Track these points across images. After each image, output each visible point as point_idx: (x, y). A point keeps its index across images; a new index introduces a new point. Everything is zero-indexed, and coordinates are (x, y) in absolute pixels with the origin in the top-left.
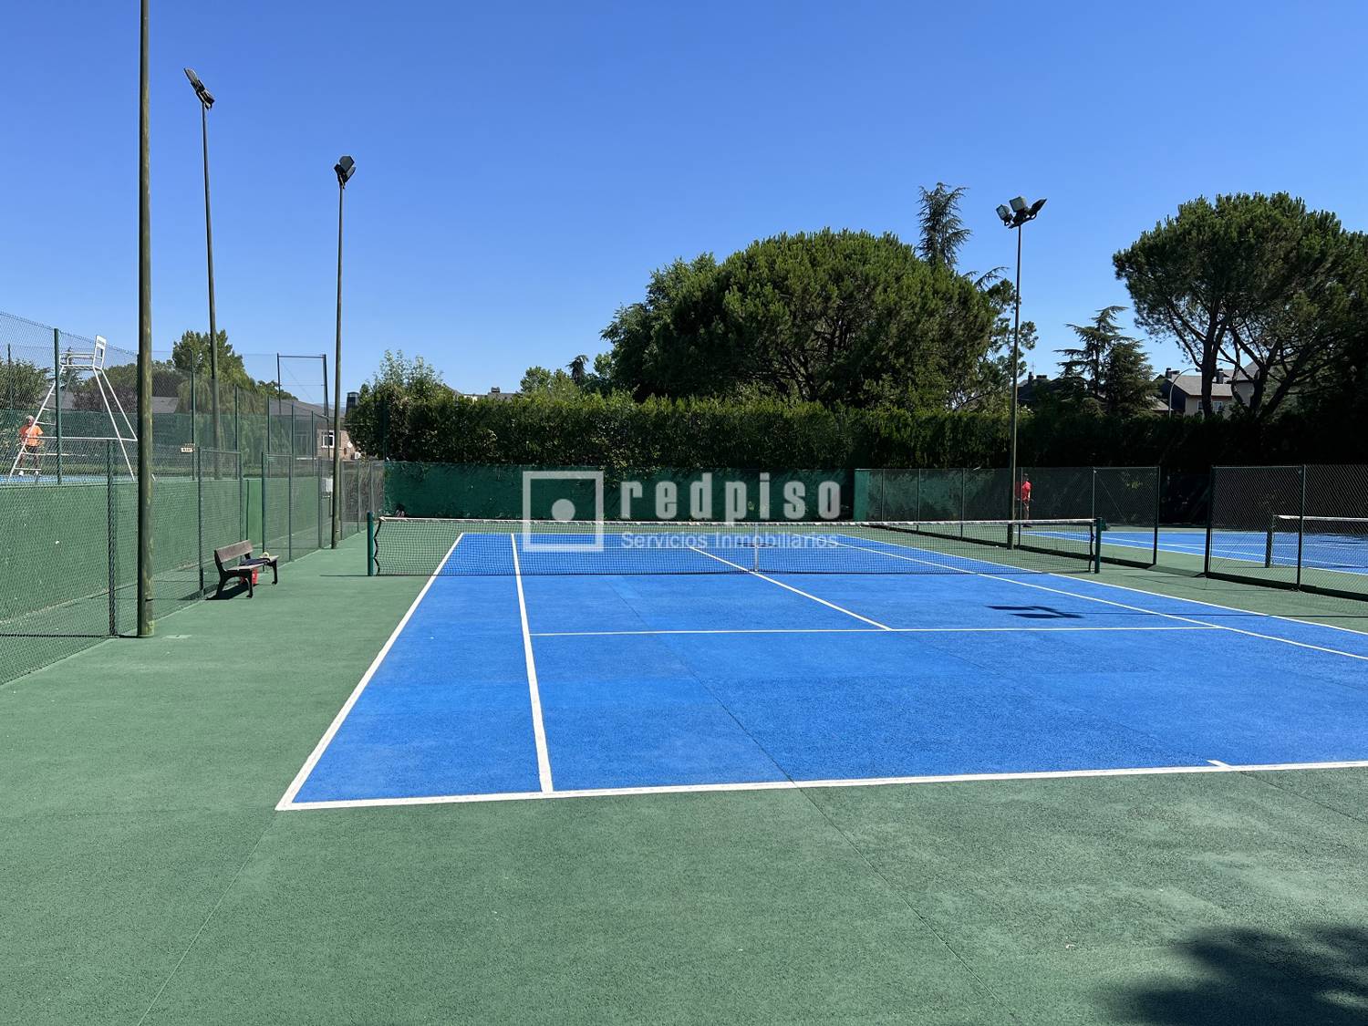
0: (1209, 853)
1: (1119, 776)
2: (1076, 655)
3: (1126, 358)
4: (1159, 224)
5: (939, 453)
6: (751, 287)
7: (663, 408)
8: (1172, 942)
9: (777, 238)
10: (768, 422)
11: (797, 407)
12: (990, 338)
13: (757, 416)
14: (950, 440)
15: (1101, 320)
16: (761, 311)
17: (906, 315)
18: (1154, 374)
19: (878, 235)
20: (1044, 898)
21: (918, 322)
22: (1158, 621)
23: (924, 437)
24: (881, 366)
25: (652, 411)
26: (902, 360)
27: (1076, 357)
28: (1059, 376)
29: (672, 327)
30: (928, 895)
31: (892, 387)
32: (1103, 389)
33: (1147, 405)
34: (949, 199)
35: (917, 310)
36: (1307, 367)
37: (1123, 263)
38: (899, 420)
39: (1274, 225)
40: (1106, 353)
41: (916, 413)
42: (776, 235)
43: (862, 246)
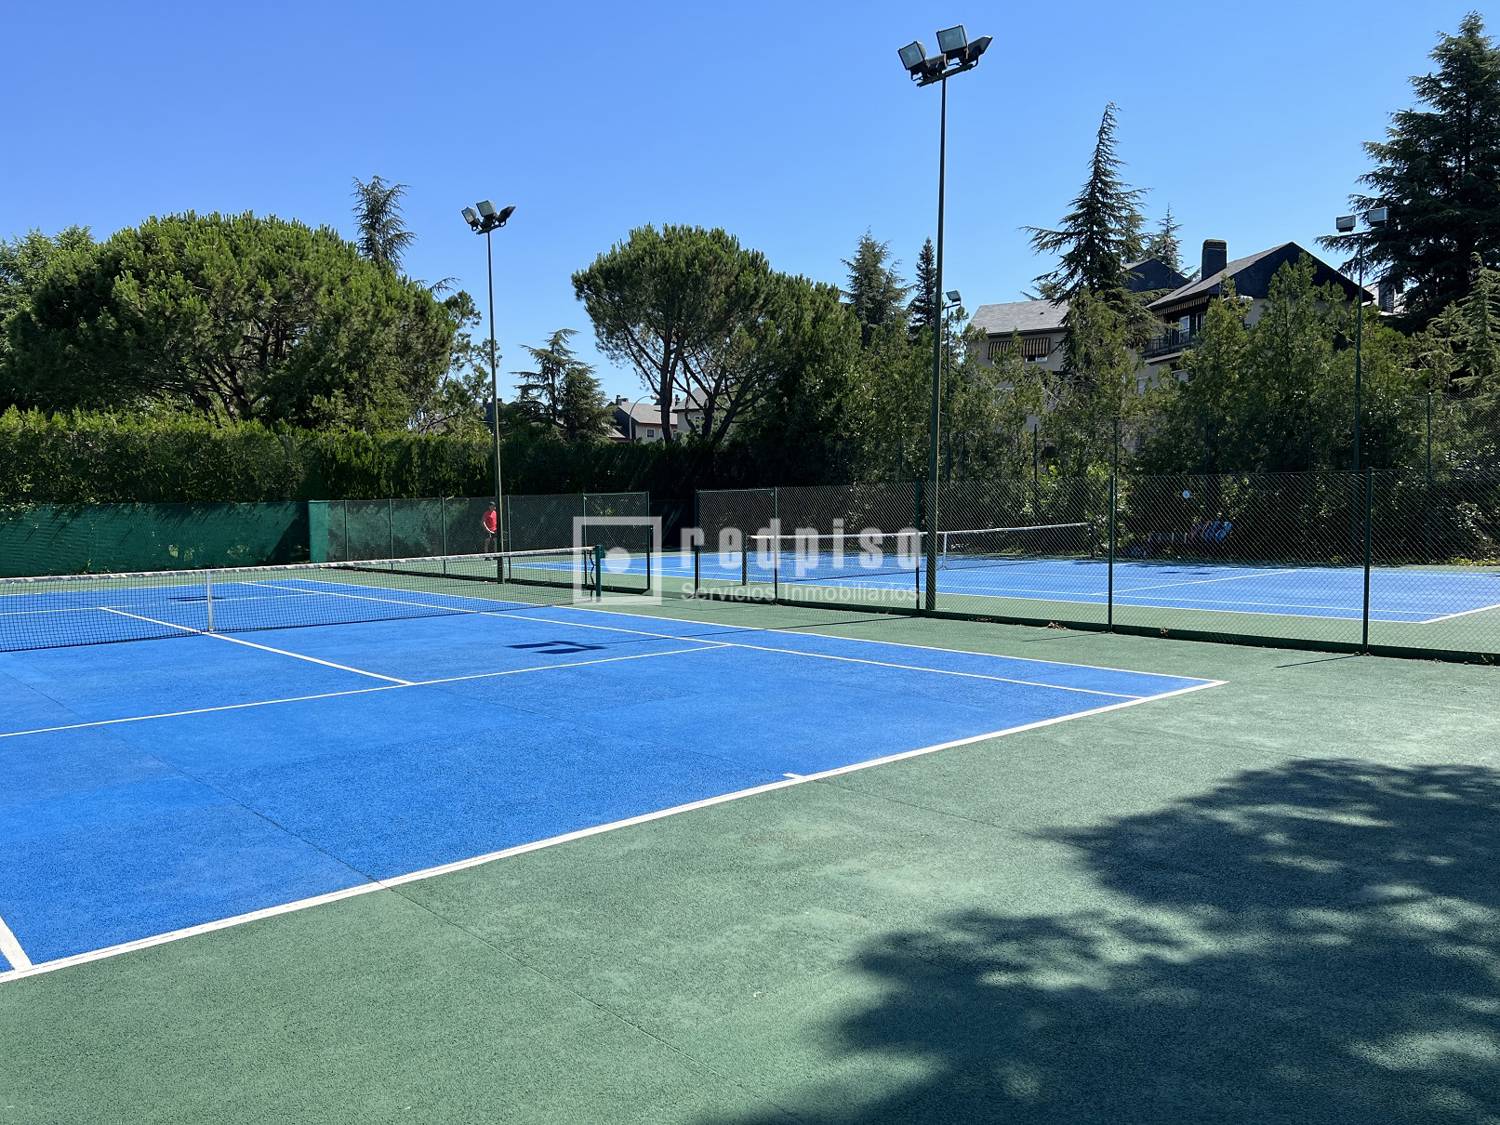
0: (828, 866)
1: (717, 804)
2: (618, 687)
3: (579, 385)
4: (614, 246)
5: (406, 482)
6: (151, 275)
7: (32, 425)
8: (841, 962)
9: (182, 217)
10: (191, 445)
11: (228, 427)
12: (451, 355)
13: (174, 436)
14: (418, 467)
15: (554, 343)
16: (170, 305)
17: (357, 322)
18: (607, 400)
19: (315, 227)
20: (708, 949)
21: (372, 332)
22: (676, 645)
23: (389, 464)
24: (332, 379)
25: (16, 429)
26: (356, 374)
27: (532, 380)
28: (515, 400)
29: (34, 317)
30: (594, 978)
31: (346, 405)
32: (560, 414)
33: (603, 431)
34: (388, 196)
35: (369, 318)
36: (749, 397)
37: (583, 284)
38: (358, 443)
39: (716, 258)
40: (562, 377)
41: (377, 435)
42: (181, 212)
43: (298, 238)
